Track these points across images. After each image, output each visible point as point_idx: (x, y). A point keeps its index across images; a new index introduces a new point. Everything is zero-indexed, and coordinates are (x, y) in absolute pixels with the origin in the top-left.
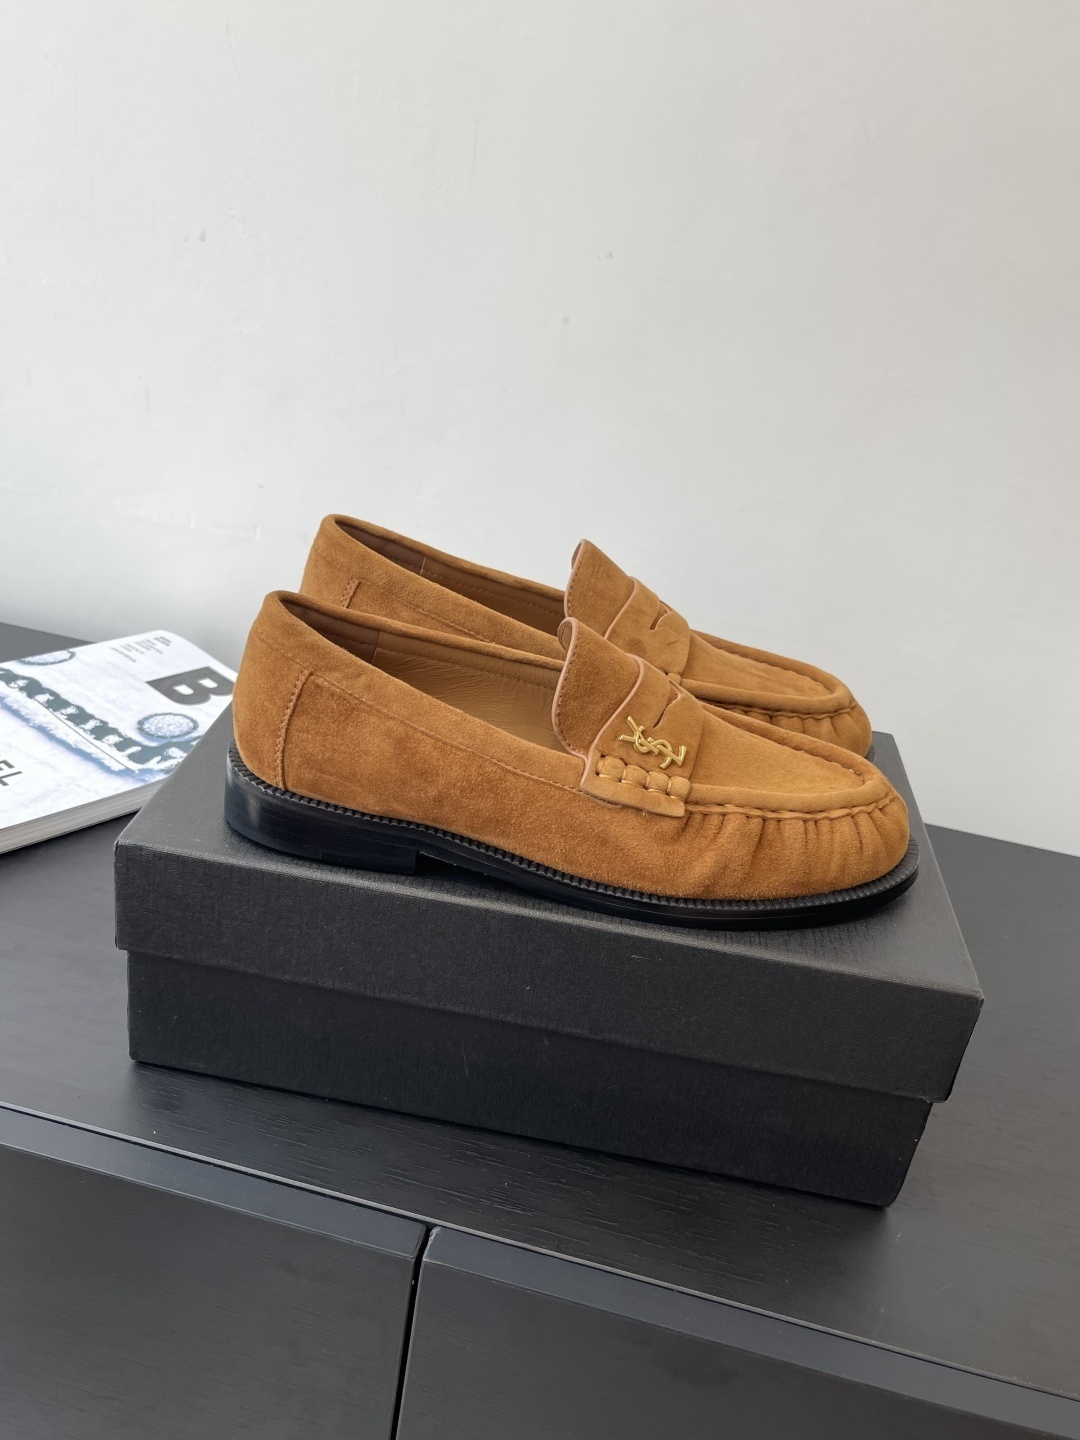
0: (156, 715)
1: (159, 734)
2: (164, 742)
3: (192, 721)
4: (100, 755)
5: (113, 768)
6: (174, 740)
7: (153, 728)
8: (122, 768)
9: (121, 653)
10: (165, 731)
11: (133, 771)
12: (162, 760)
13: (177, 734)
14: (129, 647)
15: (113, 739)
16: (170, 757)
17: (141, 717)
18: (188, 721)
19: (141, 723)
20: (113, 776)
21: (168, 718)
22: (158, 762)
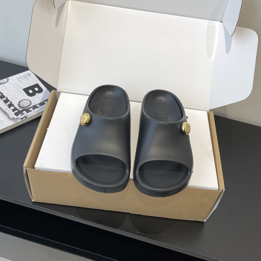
0: (23, 100)
1: (23, 106)
2: (23, 109)
3: (31, 102)
4: (9, 113)
5: (11, 118)
6: (25, 108)
7: (22, 104)
8: (13, 117)
9: (19, 79)
10: (24, 106)
11: (15, 118)
12: (22, 115)
13: (26, 106)
14: (21, 77)
15: (12, 108)
16: (23, 114)
17: (19, 101)
18: (30, 102)
19: (19, 103)
20: (10, 120)
21: (25, 101)
22: (21, 116)
